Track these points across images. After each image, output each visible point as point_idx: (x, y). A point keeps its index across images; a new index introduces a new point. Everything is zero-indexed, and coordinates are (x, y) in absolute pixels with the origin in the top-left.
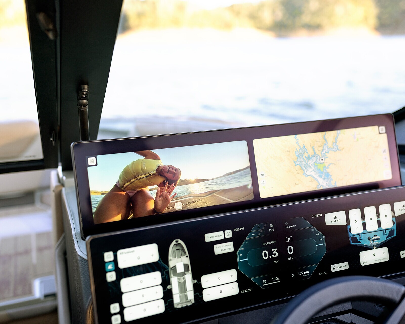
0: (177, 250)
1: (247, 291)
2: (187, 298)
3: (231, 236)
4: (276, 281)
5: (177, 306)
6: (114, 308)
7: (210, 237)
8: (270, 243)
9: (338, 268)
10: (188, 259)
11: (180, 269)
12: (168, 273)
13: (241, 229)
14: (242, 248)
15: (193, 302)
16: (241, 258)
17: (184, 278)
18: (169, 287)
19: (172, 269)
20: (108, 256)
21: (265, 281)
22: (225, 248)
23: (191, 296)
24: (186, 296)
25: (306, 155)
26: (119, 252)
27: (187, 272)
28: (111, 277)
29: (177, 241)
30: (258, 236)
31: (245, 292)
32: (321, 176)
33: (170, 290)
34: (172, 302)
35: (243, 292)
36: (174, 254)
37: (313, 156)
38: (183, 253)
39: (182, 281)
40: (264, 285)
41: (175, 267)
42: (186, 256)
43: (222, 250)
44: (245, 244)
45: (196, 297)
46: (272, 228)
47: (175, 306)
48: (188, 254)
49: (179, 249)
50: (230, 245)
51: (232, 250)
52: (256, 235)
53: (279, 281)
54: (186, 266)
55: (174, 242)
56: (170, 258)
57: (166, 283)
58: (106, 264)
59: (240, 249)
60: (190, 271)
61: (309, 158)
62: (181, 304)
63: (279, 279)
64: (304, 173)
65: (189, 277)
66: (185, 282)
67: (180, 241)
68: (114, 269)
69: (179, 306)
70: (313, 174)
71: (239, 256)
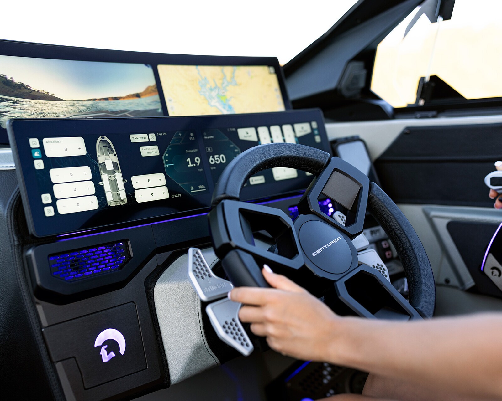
0: (104, 146)
1: (177, 197)
2: (120, 198)
3: (155, 140)
4: (202, 189)
5: (111, 204)
6: (46, 198)
7: (135, 138)
8: (192, 151)
9: (256, 180)
10: (116, 157)
11: (110, 167)
12: (98, 169)
13: (164, 134)
14: (166, 153)
15: (126, 201)
16: (167, 163)
17: (114, 176)
18: (100, 183)
19: (101, 166)
20: (34, 142)
21: (192, 188)
22: (151, 151)
23: (123, 195)
24: (119, 195)
25: (208, 86)
26: (45, 140)
27: (117, 171)
28: (39, 165)
29: (103, 138)
30: (181, 143)
31: (175, 196)
32: (224, 108)
33: (102, 187)
34: (105, 199)
35: (173, 197)
36: (101, 151)
37: (215, 88)
38: (110, 150)
39: (113, 179)
40: (192, 192)
41: (104, 164)
42: (114, 154)
43: (148, 153)
44: (169, 150)
45: (128, 197)
46: (192, 137)
47: (109, 204)
48: (115, 153)
49: (106, 146)
50: (156, 149)
51: (158, 154)
52: (178, 142)
53: (205, 190)
54: (114, 164)
55: (100, 139)
56: (98, 154)
57: (96, 179)
58: (33, 151)
59: (165, 155)
60: (120, 170)
61: (211, 90)
62: (114, 203)
63: (205, 187)
64: (209, 104)
65: (119, 176)
66: (115, 180)
67: (106, 138)
68: (41, 157)
69: (113, 205)
70: (217, 104)
71: (166, 161)
